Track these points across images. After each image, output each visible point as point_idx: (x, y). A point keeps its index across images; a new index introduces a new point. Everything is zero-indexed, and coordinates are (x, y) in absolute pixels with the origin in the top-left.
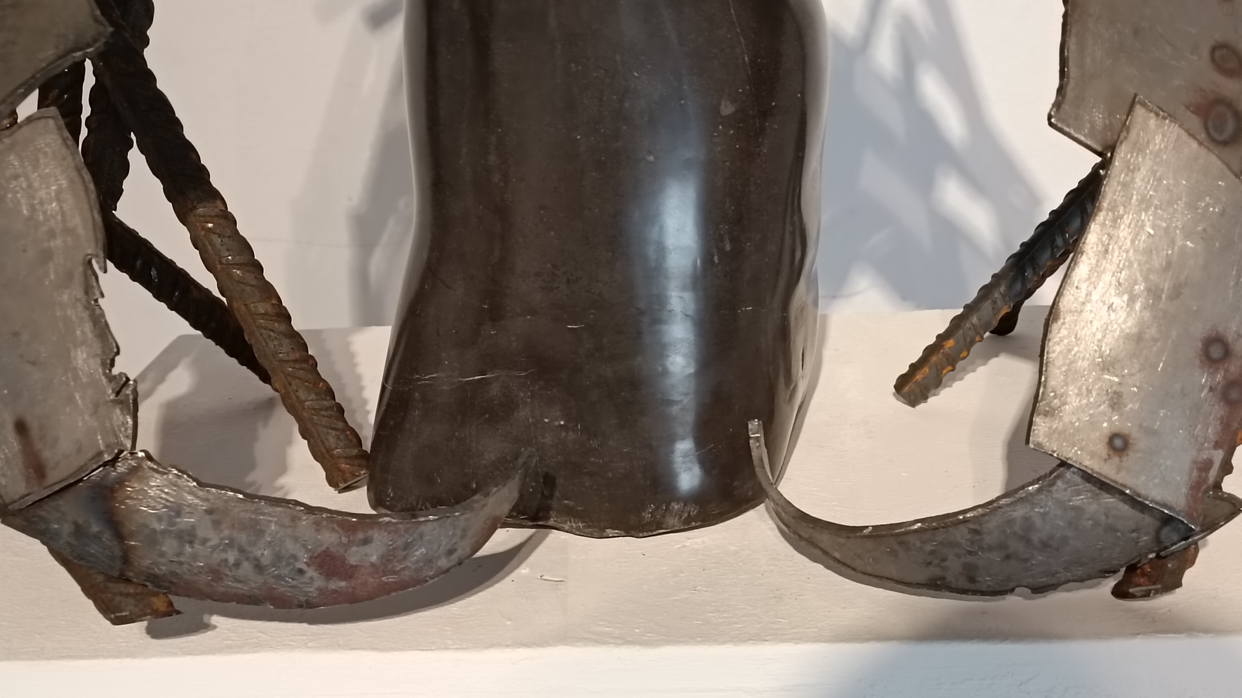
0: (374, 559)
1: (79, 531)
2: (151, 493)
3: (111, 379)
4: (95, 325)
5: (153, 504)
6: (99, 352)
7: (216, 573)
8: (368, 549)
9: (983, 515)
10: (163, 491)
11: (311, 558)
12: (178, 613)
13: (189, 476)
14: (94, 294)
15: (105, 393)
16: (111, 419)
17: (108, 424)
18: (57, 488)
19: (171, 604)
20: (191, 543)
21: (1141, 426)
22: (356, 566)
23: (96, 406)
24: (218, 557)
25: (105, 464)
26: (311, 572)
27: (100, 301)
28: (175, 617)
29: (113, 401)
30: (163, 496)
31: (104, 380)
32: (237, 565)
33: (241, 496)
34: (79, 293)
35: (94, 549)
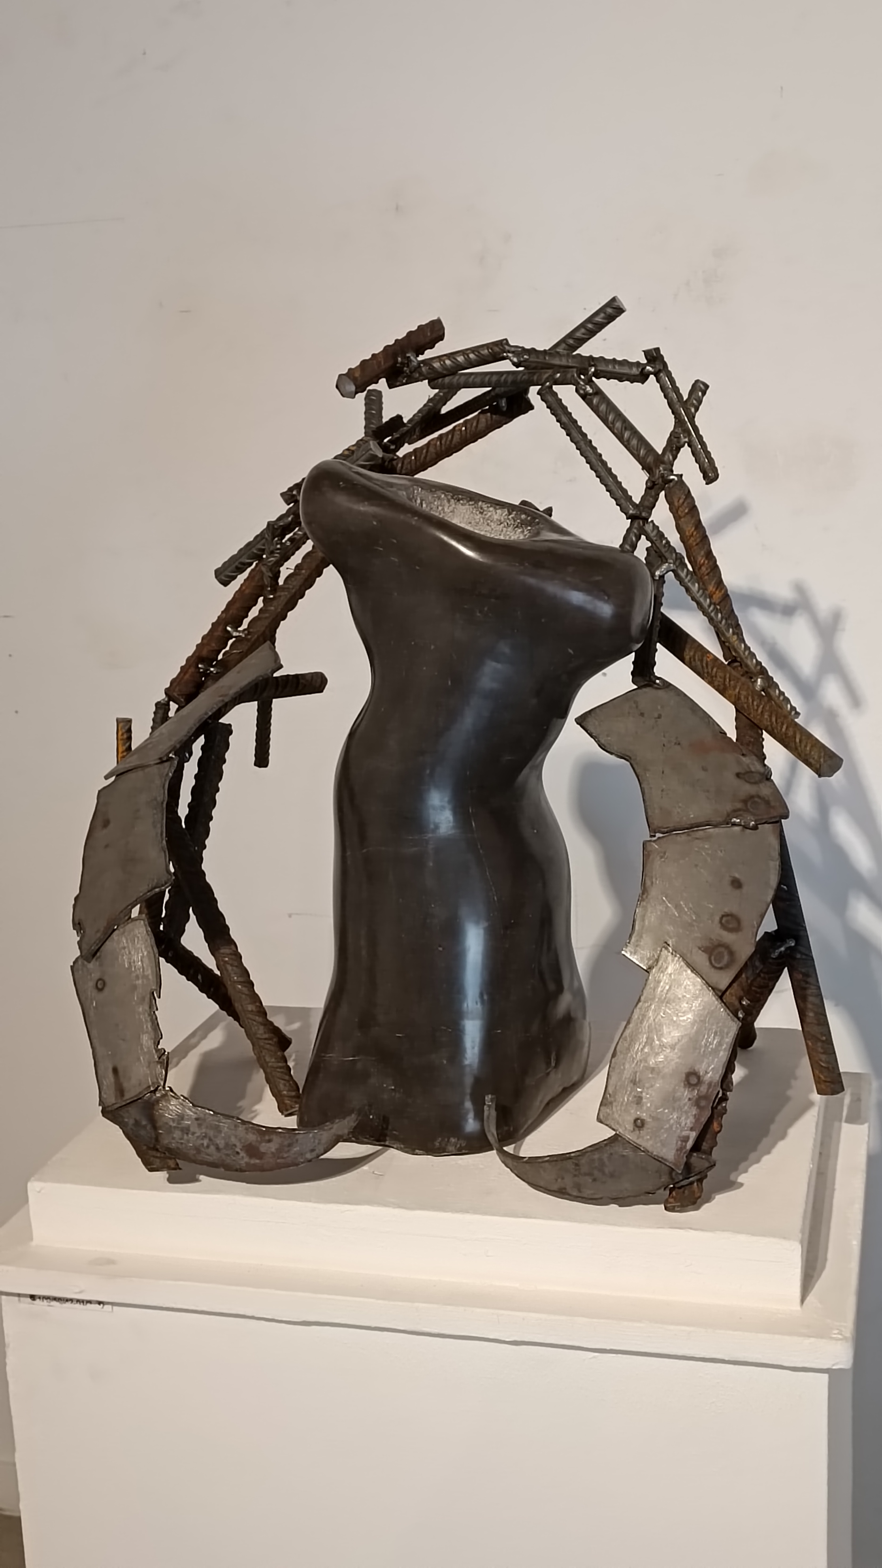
0: (273, 1150)
1: (137, 1123)
2: (171, 1107)
3: (157, 1050)
4: (152, 1024)
5: (171, 1113)
6: (153, 1037)
7: (198, 1150)
8: (271, 1145)
9: (579, 1156)
10: (176, 1107)
11: (243, 1147)
12: (180, 1169)
13: (189, 1101)
14: (153, 1009)
15: (154, 1057)
16: (155, 1070)
17: (154, 1072)
18: (128, 1101)
19: (177, 1164)
20: (187, 1134)
21: (650, 1115)
22: (264, 1153)
23: (149, 1063)
24: (200, 1142)
25: (151, 1092)
26: (242, 1154)
27: (156, 1012)
28: (178, 1171)
29: (157, 1062)
30: (177, 1110)
31: (154, 1051)
32: (208, 1147)
33: (212, 1113)
34: (147, 1008)
35: (143, 1133)
